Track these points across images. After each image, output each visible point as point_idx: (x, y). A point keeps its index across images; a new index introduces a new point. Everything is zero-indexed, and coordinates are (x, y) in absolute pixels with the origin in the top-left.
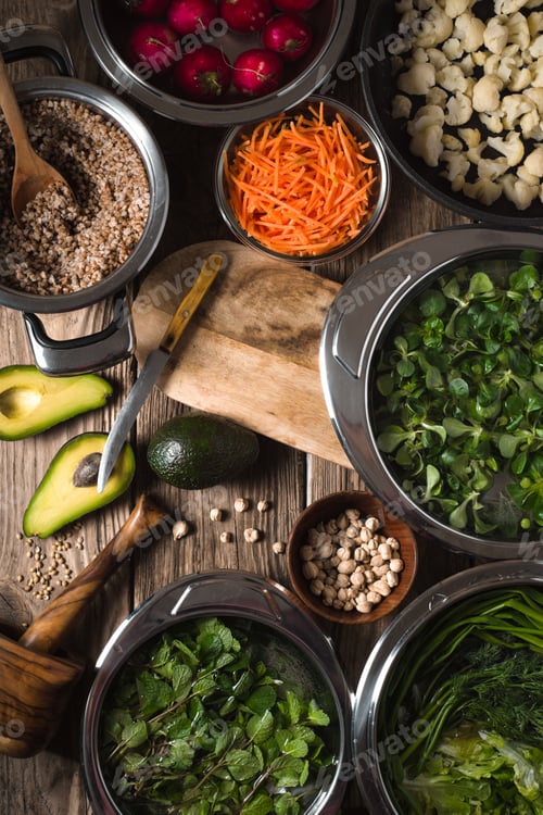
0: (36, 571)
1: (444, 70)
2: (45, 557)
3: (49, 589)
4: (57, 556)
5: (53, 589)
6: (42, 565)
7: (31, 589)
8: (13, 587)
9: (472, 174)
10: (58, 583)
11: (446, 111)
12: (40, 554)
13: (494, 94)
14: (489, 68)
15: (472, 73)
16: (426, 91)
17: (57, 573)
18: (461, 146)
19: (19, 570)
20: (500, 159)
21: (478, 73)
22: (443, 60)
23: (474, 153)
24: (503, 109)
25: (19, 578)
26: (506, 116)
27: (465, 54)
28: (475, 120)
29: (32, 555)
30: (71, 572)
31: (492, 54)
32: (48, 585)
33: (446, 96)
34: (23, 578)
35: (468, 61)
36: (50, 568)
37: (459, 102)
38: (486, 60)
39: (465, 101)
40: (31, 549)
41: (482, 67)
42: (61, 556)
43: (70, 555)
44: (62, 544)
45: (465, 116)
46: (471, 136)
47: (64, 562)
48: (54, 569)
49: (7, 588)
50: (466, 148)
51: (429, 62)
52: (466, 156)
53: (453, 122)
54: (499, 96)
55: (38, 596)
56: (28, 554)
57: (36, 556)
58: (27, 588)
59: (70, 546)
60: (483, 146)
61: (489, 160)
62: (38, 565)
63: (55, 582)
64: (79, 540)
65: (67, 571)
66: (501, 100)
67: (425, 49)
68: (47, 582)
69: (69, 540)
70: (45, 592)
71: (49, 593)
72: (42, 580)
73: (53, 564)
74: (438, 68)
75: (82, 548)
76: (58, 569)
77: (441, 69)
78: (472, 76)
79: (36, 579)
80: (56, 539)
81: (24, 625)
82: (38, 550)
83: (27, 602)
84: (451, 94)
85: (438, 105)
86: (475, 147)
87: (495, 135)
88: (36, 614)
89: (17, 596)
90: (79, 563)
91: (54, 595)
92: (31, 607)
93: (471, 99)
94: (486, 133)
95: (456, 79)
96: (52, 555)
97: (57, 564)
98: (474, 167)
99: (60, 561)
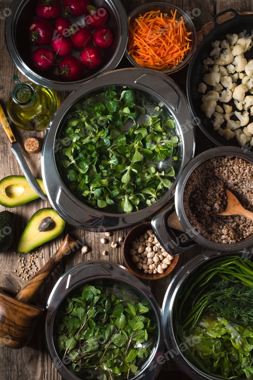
0: (22, 268)
1: (225, 77)
2: (26, 262)
3: (28, 275)
4: (31, 261)
5: (30, 276)
6: (25, 265)
7: (20, 275)
8: (12, 275)
9: (224, 125)
10: (32, 273)
11: (220, 95)
12: (24, 261)
13: (243, 93)
14: (244, 81)
15: (236, 81)
16: (214, 85)
17: (31, 269)
18: (223, 112)
19: (15, 267)
20: (238, 122)
21: (238, 82)
22: (226, 73)
23: (227, 116)
24: (245, 101)
25: (15, 271)
26: (245, 104)
27: (236, 72)
28: (232, 102)
29: (21, 261)
30: (38, 268)
31: (247, 75)
32: (28, 274)
33: (222, 88)
34: (17, 271)
35: (236, 76)
36: (28, 267)
37: (227, 93)
38: (243, 77)
39: (230, 93)
40: (20, 258)
41: (241, 80)
42: (33, 261)
43: (37, 261)
44: (34, 256)
45: (228, 99)
46: (229, 108)
47: (35, 264)
48: (30, 267)
49: (10, 275)
50: (224, 113)
51: (219, 72)
52: (224, 116)
53: (222, 100)
54: (244, 95)
55: (23, 279)
56: (19, 261)
57: (23, 261)
58: (18, 275)
59: (37, 257)
60: (232, 114)
61: (233, 121)
62: (23, 265)
63: (31, 273)
64: (41, 254)
65: (36, 268)
66: (245, 96)
67: (219, 66)
68: (27, 273)
69: (37, 254)
70: (26, 277)
71: (28, 277)
72: (25, 272)
73: (30, 265)
74: (222, 76)
75: (42, 258)
76: (32, 267)
77: (223, 76)
78: (236, 83)
79: (22, 271)
80: (31, 254)
81: (17, 291)
82: (23, 259)
83: (19, 281)
84: (225, 89)
85: (218, 92)
86: (228, 114)
87: (238, 111)
88: (22, 286)
89: (14, 278)
90: (41, 264)
91: (30, 278)
92: (20, 284)
93: (233, 93)
94: (235, 109)
95: (228, 82)
96: (29, 261)
97: (31, 265)
98: (226, 122)
99: (33, 263)
